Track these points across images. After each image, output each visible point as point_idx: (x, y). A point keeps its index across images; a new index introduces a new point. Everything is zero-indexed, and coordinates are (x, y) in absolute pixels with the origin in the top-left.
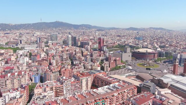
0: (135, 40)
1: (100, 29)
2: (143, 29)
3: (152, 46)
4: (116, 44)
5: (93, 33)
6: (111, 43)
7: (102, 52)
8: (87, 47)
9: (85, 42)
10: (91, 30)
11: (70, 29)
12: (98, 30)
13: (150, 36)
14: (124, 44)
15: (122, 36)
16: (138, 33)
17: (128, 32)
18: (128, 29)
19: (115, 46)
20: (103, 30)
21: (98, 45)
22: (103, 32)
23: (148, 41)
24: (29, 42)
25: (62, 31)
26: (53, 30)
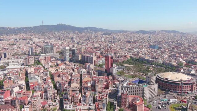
0: (151, 49)
1: (107, 33)
2: (154, 33)
3: (176, 61)
4: (128, 57)
5: (99, 37)
6: (122, 56)
7: (111, 78)
8: (89, 66)
9: (88, 57)
10: (97, 33)
11: (74, 33)
12: (105, 34)
13: (166, 43)
14: (138, 57)
15: (132, 42)
16: (149, 37)
17: (138, 35)
18: (138, 32)
19: (126, 60)
20: (110, 34)
21: (104, 60)
22: (110, 37)
23: (167, 51)
24: (19, 53)
25: (65, 36)
26: (55, 34)
